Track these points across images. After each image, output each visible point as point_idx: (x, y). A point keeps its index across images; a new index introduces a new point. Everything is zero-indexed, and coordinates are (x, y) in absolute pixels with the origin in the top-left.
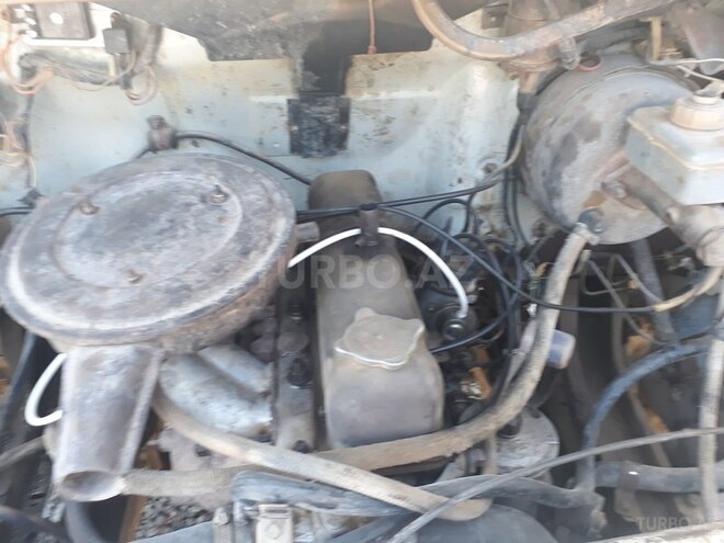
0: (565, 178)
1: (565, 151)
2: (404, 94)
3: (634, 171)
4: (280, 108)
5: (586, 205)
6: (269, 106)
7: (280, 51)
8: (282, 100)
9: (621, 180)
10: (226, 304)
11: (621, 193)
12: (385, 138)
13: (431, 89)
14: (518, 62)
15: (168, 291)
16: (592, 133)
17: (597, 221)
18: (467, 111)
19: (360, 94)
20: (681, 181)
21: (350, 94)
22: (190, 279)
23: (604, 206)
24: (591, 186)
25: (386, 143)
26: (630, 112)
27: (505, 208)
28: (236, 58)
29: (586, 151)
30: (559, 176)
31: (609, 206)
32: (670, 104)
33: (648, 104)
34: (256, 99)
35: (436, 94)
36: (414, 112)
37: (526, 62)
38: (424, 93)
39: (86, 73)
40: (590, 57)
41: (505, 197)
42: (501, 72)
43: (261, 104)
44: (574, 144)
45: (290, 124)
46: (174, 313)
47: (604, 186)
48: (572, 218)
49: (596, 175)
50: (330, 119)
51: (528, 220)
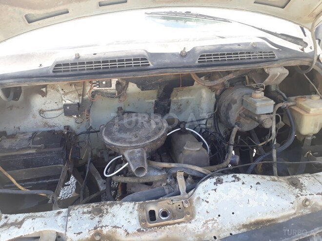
0: (230, 114)
1: (229, 107)
2: (185, 98)
3: (247, 110)
4: (153, 103)
5: (236, 120)
6: (150, 103)
7: (159, 88)
8: (154, 101)
9: (244, 113)
10: (158, 139)
11: (244, 116)
12: (179, 110)
13: (192, 96)
14: (214, 87)
15: (146, 137)
16: (235, 102)
17: (239, 124)
18: (202, 101)
19: (173, 98)
20: (256, 109)
21: (171, 98)
22: (150, 135)
23: (241, 120)
24: (237, 116)
25: (180, 111)
26: (243, 96)
27: (215, 126)
28: (148, 90)
29: (234, 107)
30: (228, 113)
31: (242, 120)
32: (251, 94)
33: (247, 94)
34: (147, 101)
35: (193, 97)
36: (188, 102)
37: (217, 87)
38: (190, 97)
39: (109, 95)
40: (232, 85)
41: (215, 123)
42: (210, 90)
43: (148, 102)
44: (231, 105)
45: (154, 107)
46: (147, 142)
47: (240, 114)
48: (233, 124)
49: (237, 112)
50: (166, 105)
51: (222, 130)
